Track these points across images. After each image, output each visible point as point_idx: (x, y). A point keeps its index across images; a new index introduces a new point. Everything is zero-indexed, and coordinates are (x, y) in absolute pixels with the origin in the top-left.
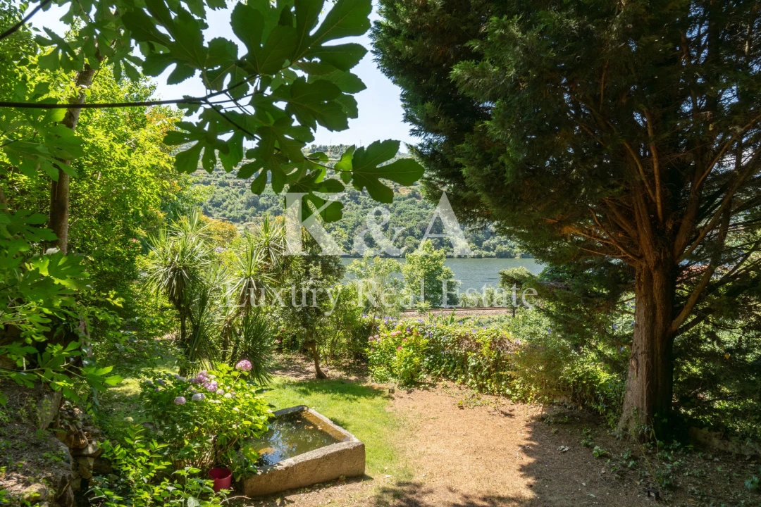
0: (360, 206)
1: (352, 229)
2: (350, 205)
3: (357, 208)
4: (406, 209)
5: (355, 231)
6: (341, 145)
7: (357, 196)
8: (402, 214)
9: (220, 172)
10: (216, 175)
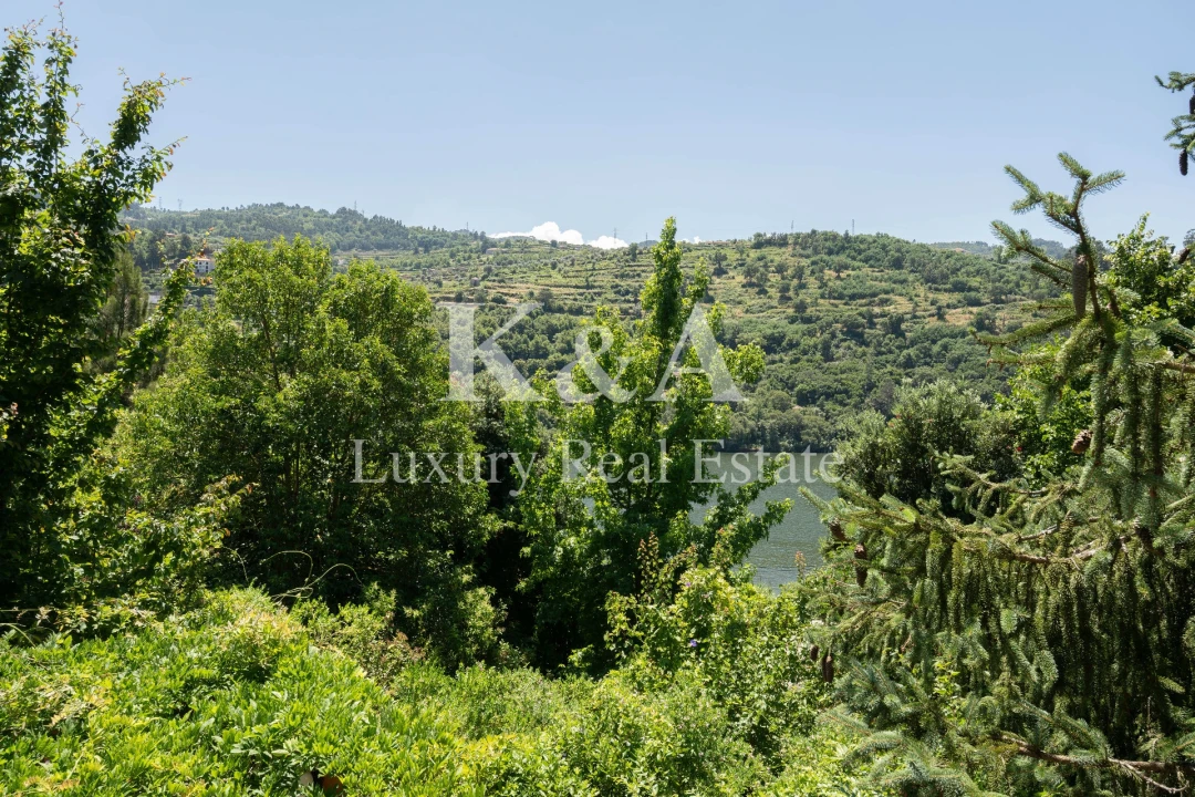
0: (871, 350)
1: (860, 396)
2: (849, 348)
3: (864, 354)
4: (970, 354)
5: (867, 400)
6: (814, 232)
7: (860, 330)
8: (963, 364)
9: (596, 290)
10: (589, 297)
